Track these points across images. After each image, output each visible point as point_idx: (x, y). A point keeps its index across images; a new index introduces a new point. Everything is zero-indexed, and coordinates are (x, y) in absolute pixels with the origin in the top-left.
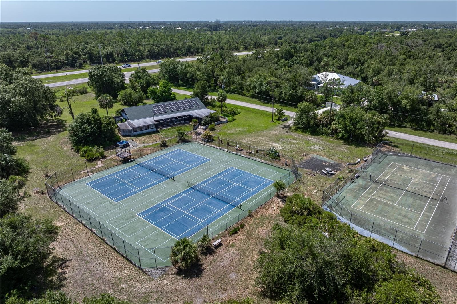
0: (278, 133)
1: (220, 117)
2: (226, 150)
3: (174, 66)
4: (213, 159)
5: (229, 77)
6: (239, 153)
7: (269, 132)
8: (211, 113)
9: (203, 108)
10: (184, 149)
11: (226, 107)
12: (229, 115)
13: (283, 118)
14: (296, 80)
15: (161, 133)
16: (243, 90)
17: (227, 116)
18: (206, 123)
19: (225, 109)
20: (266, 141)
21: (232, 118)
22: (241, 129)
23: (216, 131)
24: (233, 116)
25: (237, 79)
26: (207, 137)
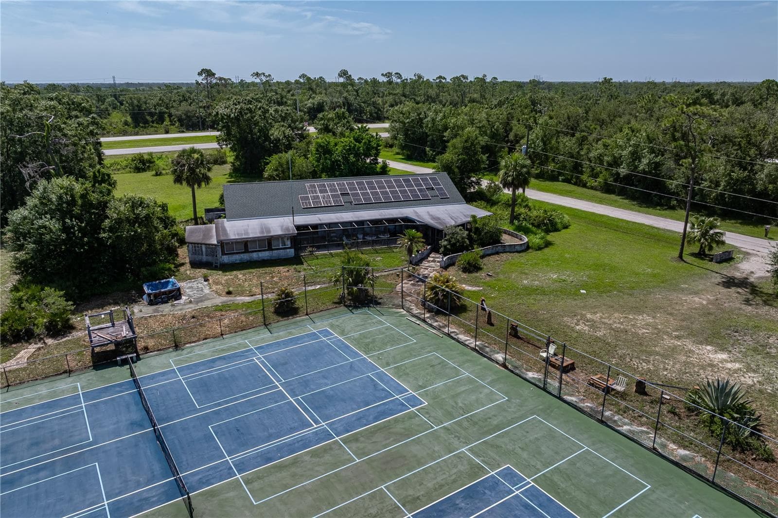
0: (710, 302)
1: (506, 232)
2: (500, 357)
3: (419, 114)
4: (435, 397)
5: (545, 141)
6: (553, 384)
7: (674, 296)
8: (474, 217)
9: (455, 201)
10: (342, 333)
11: (527, 206)
12: (534, 229)
13: (717, 251)
14: (749, 143)
15: (305, 266)
16: (582, 173)
17: (527, 231)
18: (453, 245)
19: (523, 210)
20: (669, 335)
21: (542, 238)
22: (569, 276)
23: (482, 274)
24: (547, 231)
25: (568, 143)
26: (440, 296)
